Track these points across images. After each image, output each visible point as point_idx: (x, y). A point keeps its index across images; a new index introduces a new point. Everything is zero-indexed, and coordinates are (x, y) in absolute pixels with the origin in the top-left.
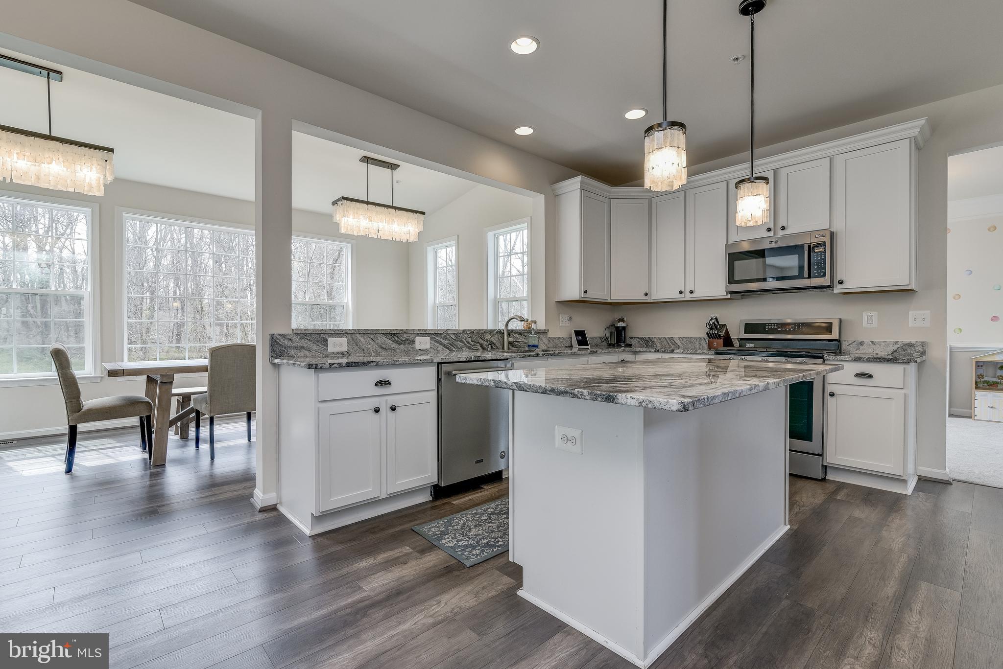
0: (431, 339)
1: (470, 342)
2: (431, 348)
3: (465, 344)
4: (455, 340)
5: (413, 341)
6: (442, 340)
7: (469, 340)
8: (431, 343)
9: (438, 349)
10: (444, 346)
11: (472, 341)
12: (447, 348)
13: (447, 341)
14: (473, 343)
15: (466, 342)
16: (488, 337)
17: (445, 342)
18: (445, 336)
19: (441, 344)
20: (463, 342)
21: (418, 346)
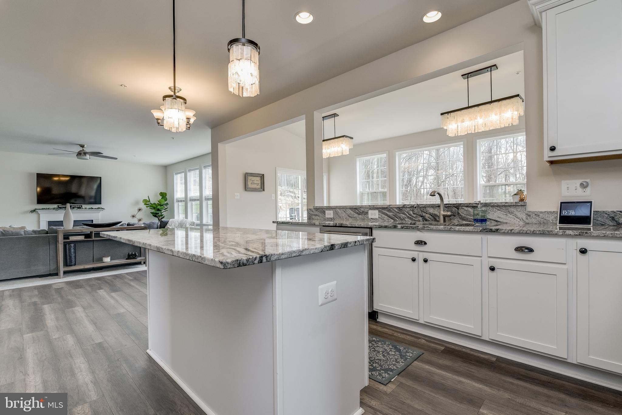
0: (379, 211)
1: (412, 214)
2: (379, 218)
3: (407, 216)
4: (398, 212)
5: (367, 213)
6: (387, 212)
7: (411, 212)
8: (379, 214)
9: (385, 219)
10: (389, 217)
11: (414, 214)
12: (392, 218)
13: (391, 214)
14: (415, 216)
15: (408, 215)
16: (431, 211)
17: (390, 214)
18: (390, 210)
19: (387, 215)
20: (406, 215)
21: (370, 216)
